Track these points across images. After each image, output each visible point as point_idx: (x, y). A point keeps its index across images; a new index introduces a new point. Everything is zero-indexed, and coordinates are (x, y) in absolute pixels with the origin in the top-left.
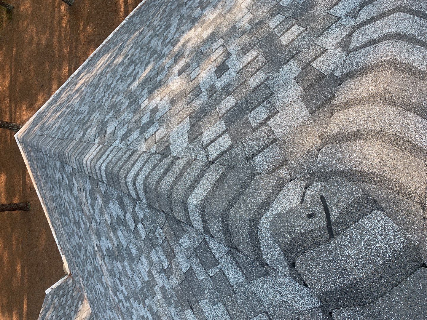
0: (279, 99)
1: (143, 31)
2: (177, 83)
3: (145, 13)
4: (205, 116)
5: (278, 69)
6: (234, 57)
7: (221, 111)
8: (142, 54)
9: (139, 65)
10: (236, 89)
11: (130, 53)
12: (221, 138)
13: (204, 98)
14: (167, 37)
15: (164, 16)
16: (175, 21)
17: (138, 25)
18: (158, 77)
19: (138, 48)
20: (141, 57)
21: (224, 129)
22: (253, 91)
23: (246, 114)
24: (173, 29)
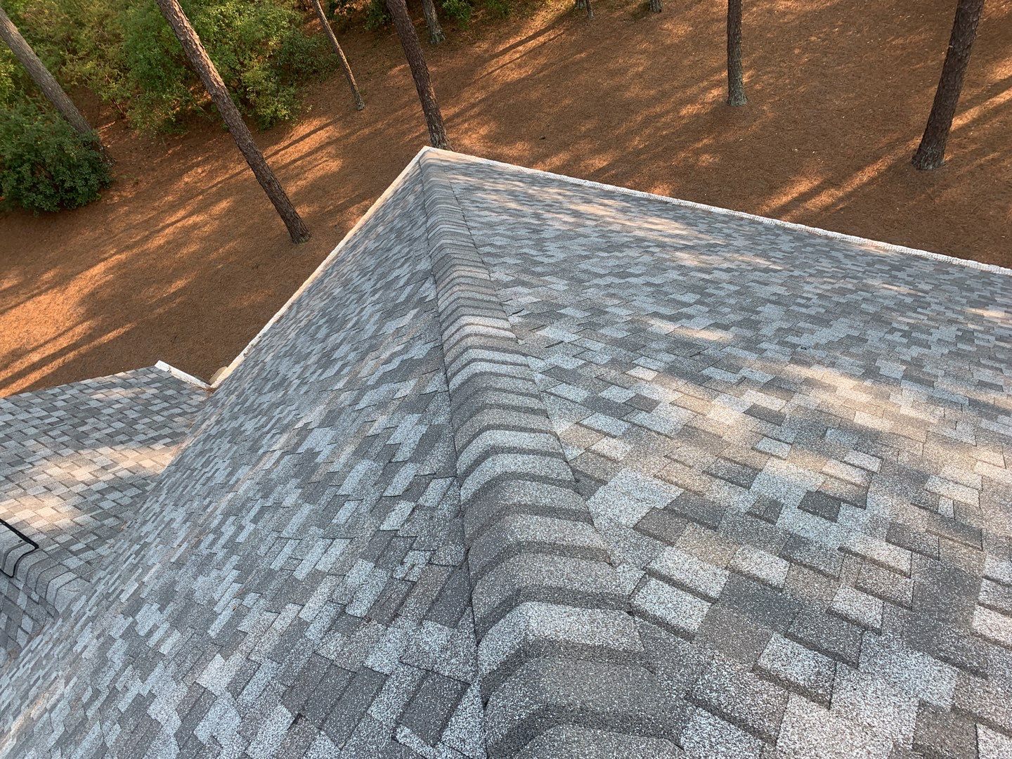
0: (855, 689)
1: (775, 271)
2: (728, 417)
3: (812, 253)
4: (709, 527)
5: (913, 645)
6: (864, 517)
7: (743, 560)
8: (732, 301)
9: (707, 309)
10: (805, 566)
11: (717, 274)
12: (689, 597)
13: (739, 500)
14: (799, 333)
15: (836, 298)
16: (840, 329)
17: (779, 255)
18: (712, 369)
19: (736, 284)
20: (723, 304)
21: (713, 594)
22: (831, 613)
23: (774, 628)
24: (824, 335)
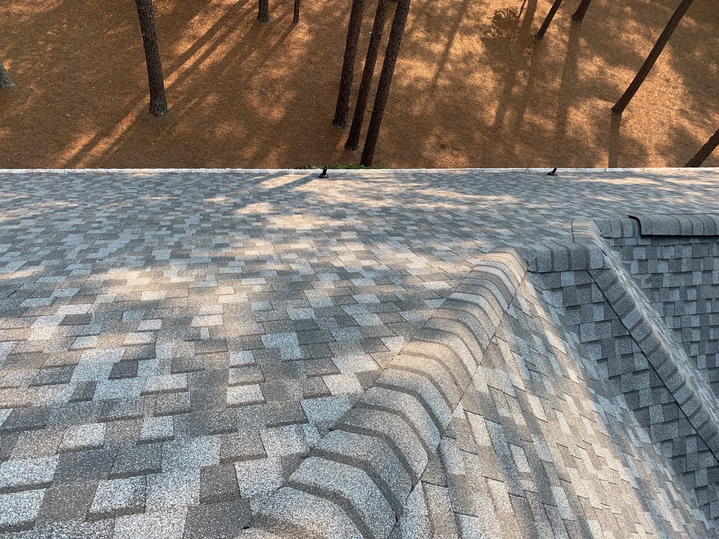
0: (161, 487)
1: (73, 208)
2: (46, 334)
3: (100, 187)
4: (38, 428)
5: (194, 435)
6: (154, 364)
7: (70, 440)
8: (40, 241)
9: (19, 253)
10: (118, 419)
11: (25, 223)
12: (27, 494)
13: (61, 394)
14: (96, 250)
15: (120, 216)
16: (126, 237)
17: (75, 195)
18: (28, 300)
19: (42, 227)
20: (33, 245)
21: (47, 480)
22: (140, 443)
23: (99, 477)
24: (114, 245)
